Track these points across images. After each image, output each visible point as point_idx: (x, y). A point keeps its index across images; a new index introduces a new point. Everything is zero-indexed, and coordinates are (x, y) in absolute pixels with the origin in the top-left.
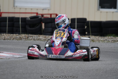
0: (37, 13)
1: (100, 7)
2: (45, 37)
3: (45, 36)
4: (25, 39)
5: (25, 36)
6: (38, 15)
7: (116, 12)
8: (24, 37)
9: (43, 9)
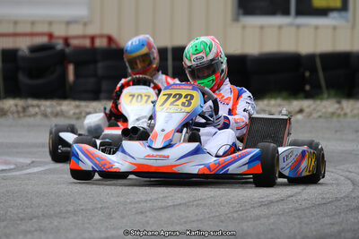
0: (51, 36)
1: (241, 11)
2: (78, 107)
3: (77, 103)
4: (16, 115)
5: (16, 106)
6: (54, 41)
7: (290, 25)
8: (14, 109)
9: (68, 23)
